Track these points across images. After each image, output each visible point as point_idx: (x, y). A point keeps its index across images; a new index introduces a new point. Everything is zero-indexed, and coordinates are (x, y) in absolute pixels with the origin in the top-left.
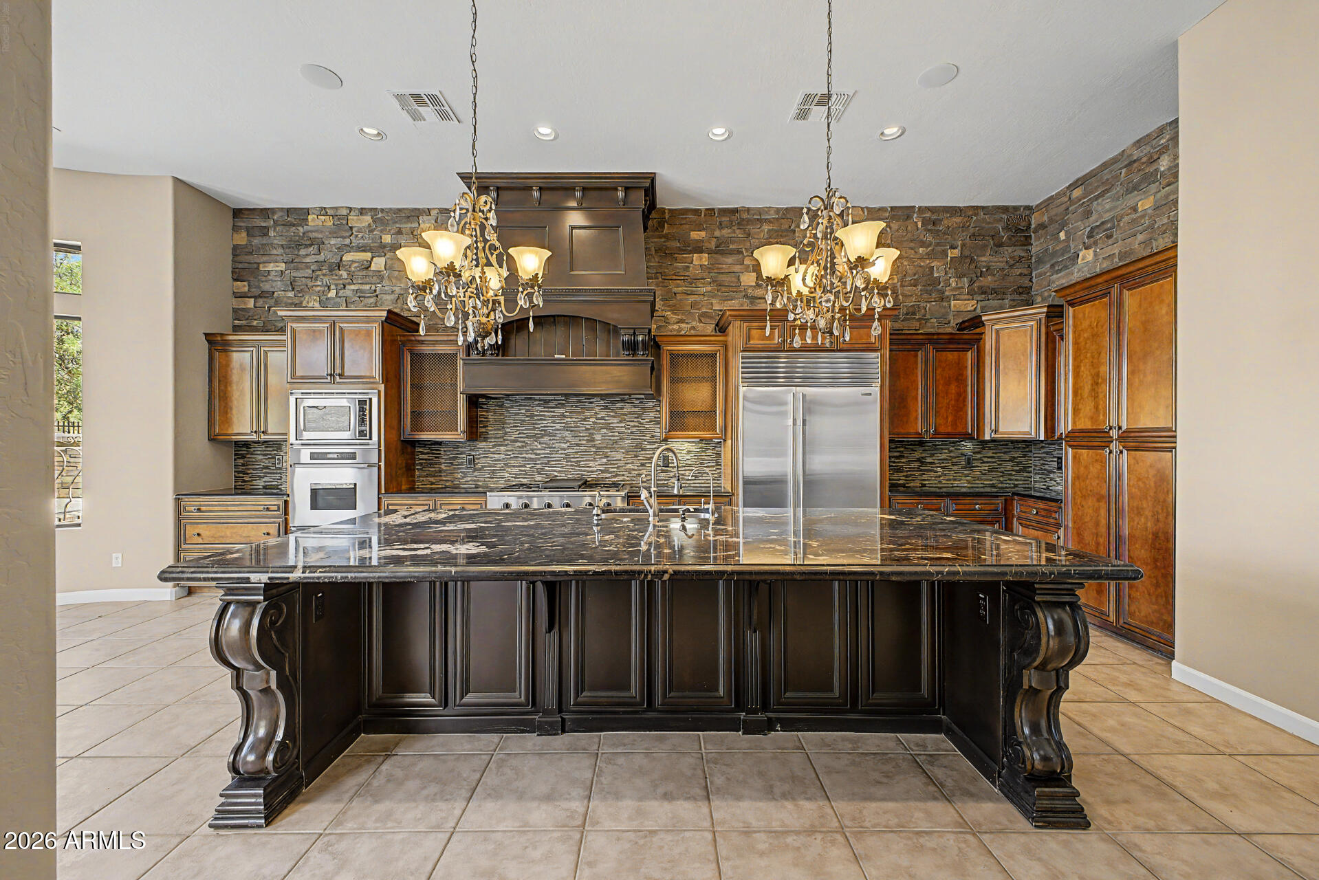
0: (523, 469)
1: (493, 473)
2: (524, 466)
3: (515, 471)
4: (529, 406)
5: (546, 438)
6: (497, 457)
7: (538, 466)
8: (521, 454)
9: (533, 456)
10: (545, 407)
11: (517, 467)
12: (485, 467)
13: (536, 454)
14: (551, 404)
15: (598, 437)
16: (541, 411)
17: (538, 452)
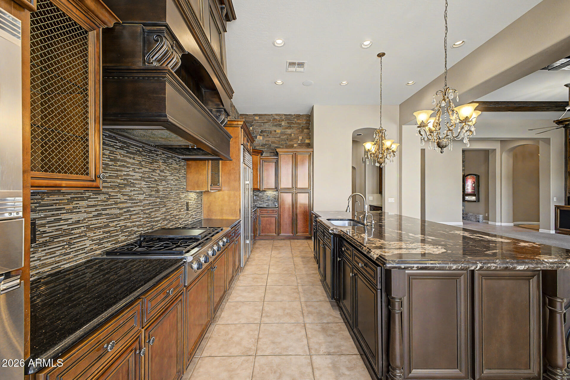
0: (107, 230)
1: (70, 244)
2: (107, 226)
3: (99, 234)
4: (113, 146)
5: (128, 189)
6: (75, 217)
7: (122, 223)
8: (105, 210)
9: (118, 211)
10: (128, 152)
11: (100, 228)
12: (58, 237)
13: (121, 209)
14: (132, 150)
15: (161, 188)
16: (124, 156)
17: (121, 206)
